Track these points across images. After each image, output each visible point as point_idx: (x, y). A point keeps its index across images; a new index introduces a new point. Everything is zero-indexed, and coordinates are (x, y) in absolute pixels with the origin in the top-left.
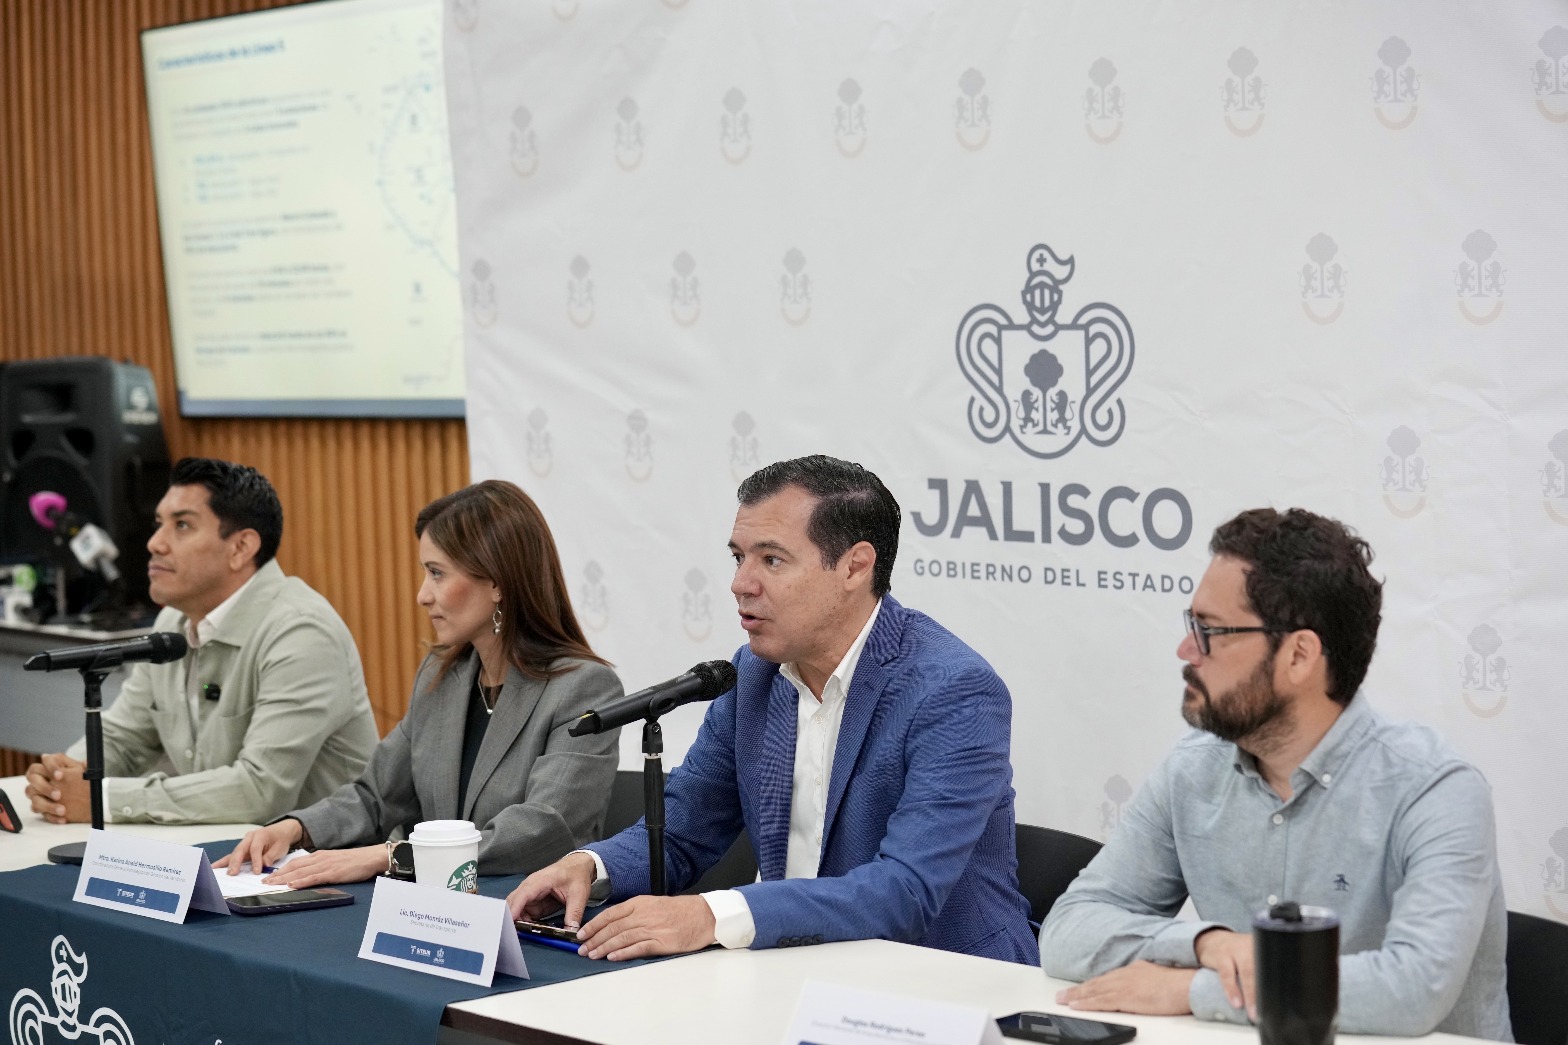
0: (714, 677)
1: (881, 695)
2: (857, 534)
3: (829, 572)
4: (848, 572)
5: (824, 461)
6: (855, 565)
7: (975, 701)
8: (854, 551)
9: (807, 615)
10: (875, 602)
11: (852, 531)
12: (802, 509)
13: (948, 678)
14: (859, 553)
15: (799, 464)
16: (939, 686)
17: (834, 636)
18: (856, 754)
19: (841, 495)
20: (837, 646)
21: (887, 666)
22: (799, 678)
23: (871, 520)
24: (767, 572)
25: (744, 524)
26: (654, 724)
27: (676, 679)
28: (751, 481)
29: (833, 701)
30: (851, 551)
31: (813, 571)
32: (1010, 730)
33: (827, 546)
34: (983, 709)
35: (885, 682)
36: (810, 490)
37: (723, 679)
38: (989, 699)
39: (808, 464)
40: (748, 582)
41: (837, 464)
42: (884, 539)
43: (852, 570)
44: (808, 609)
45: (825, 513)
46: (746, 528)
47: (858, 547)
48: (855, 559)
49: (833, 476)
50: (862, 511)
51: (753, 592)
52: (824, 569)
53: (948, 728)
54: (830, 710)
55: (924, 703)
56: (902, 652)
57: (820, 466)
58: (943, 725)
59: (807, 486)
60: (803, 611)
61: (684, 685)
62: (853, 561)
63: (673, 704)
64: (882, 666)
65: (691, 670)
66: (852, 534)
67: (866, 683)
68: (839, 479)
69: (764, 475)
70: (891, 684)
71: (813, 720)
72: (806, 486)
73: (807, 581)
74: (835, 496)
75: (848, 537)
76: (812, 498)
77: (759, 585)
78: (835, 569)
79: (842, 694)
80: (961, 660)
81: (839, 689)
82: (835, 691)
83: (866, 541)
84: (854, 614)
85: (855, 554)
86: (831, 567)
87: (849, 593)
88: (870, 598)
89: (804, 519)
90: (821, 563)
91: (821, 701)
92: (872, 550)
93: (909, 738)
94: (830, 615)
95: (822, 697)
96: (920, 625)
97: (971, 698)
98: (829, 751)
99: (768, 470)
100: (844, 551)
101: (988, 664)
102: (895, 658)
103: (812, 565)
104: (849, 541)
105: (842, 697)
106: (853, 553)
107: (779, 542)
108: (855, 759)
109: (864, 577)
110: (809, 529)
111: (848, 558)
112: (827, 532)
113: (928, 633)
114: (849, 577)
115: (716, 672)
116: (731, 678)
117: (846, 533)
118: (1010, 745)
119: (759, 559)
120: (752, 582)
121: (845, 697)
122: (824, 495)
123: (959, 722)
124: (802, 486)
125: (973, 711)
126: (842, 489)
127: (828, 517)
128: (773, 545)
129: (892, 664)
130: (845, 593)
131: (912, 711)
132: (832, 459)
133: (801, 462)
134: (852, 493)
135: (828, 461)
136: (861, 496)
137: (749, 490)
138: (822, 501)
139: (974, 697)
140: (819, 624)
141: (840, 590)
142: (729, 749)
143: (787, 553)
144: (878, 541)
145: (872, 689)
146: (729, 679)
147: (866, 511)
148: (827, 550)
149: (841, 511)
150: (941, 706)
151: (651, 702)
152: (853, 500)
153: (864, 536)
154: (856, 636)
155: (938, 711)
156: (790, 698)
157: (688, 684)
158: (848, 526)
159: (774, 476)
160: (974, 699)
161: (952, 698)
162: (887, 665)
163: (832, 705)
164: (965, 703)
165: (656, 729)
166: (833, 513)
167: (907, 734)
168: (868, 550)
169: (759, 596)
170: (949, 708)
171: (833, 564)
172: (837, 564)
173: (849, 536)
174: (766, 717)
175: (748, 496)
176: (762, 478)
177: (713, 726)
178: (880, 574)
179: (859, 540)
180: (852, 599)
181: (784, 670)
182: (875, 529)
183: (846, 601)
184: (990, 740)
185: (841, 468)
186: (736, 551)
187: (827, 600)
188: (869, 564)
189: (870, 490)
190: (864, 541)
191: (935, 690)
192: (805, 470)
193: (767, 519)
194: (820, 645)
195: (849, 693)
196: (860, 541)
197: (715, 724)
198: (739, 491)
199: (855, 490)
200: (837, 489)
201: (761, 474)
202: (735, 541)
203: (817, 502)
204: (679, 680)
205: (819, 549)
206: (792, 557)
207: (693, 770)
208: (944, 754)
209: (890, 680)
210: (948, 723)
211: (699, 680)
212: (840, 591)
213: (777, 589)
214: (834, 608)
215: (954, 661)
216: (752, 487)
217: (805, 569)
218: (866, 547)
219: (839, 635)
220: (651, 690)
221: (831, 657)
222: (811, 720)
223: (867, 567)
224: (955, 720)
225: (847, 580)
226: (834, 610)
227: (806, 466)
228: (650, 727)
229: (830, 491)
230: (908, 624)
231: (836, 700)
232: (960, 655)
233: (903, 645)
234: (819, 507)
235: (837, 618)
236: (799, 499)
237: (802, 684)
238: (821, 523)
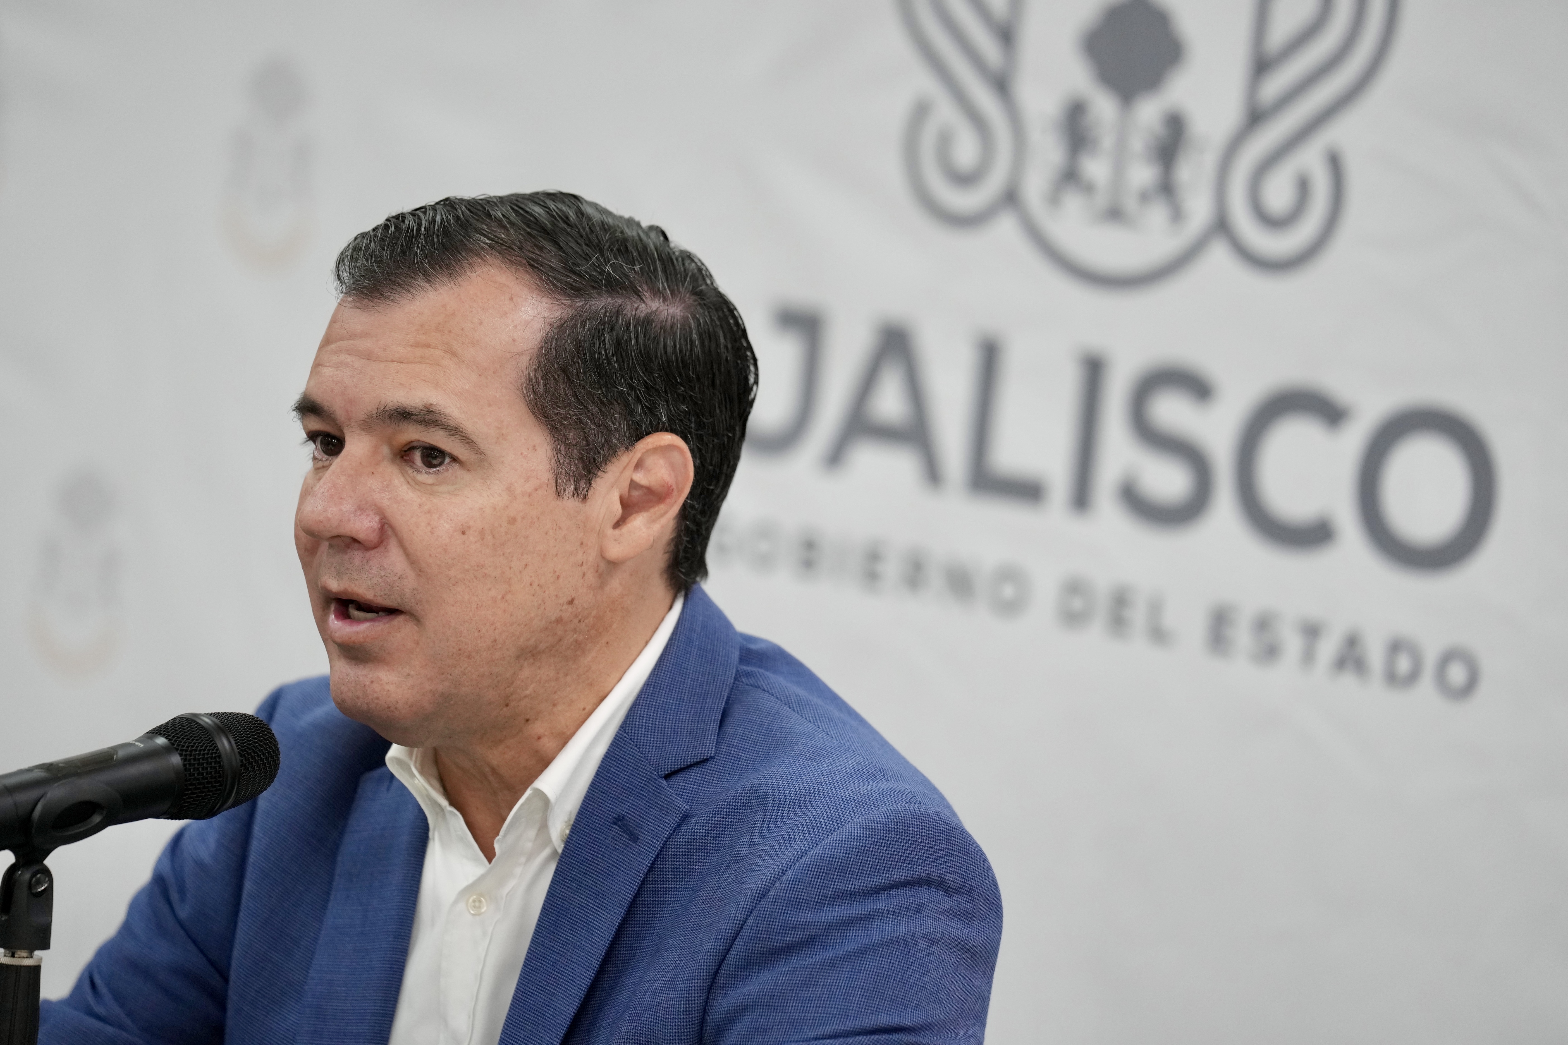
0: (220, 757)
1: (657, 856)
2: (651, 410)
3: (570, 503)
4: (618, 509)
5: (578, 207)
6: (636, 493)
7: (909, 902)
8: (638, 455)
9: (505, 611)
10: (668, 602)
11: (639, 400)
12: (515, 326)
13: (844, 830)
14: (650, 461)
15: (512, 208)
16: (817, 851)
17: (557, 679)
18: (570, 1009)
19: (620, 301)
20: (559, 708)
21: (679, 779)
22: (437, 784)
23: (689, 380)
24: (405, 487)
25: (349, 352)
26: (36, 868)
27: (115, 749)
28: (382, 239)
29: (523, 860)
30: (631, 454)
31: (530, 495)
32: (989, 993)
33: (571, 434)
34: (930, 925)
35: (673, 821)
36: (541, 279)
37: (243, 765)
38: (946, 902)
39: (537, 210)
40: (347, 507)
41: (610, 221)
42: (715, 435)
43: (628, 507)
44: (509, 597)
45: (577, 343)
46: (358, 363)
47: (650, 446)
48: (640, 478)
49: (601, 251)
50: (670, 350)
51: (361, 536)
52: (559, 493)
53: (832, 965)
54: (511, 884)
55: (773, 892)
56: (724, 748)
57: (566, 220)
58: (818, 957)
59: (534, 266)
60: (494, 600)
61: (133, 771)
62: (633, 485)
63: (97, 819)
64: (667, 777)
65: (158, 731)
66: (639, 409)
67: (619, 820)
68: (616, 259)
69: (419, 225)
70: (686, 829)
71: (461, 906)
72: (531, 266)
73: (512, 521)
74: (602, 303)
75: (629, 417)
76: (544, 299)
77: (377, 518)
78: (585, 497)
79: (550, 841)
80: (883, 786)
81: (544, 826)
82: (532, 833)
83: (673, 431)
84: (614, 626)
85: (639, 465)
86: (576, 489)
87: (613, 565)
88: (659, 588)
89: (520, 354)
90: (552, 476)
91: (489, 854)
92: (685, 458)
93: (721, 980)
94: (559, 621)
95: (496, 846)
96: (779, 681)
97: (900, 892)
98: (495, 995)
99: (430, 214)
100: (614, 452)
101: (948, 807)
102: (705, 761)
103: (527, 479)
104: (629, 426)
105: (547, 852)
106: (635, 461)
107: (447, 411)
108: (564, 1022)
109: (657, 527)
110: (531, 383)
111: (621, 473)
112: (576, 396)
113: (799, 706)
114: (618, 524)
115: (225, 744)
116: (264, 764)
117: (627, 404)
118: (983, 1034)
119: (385, 450)
120: (361, 509)
121: (555, 851)
122: (577, 296)
123: (862, 952)
124: (520, 264)
125: (901, 928)
126: (625, 288)
127: (585, 355)
128: (428, 417)
129: (693, 774)
130: (603, 565)
131: (735, 911)
132: (595, 206)
133: (516, 202)
134: (649, 302)
135: (589, 211)
136: (671, 311)
137: (376, 262)
138: (570, 312)
139: (909, 891)
140: (528, 640)
141: (592, 556)
142: (211, 962)
143: (468, 440)
144: (700, 438)
145: (634, 838)
146: (258, 766)
147: (681, 351)
148: (569, 445)
149: (618, 344)
150: (818, 905)
151: (39, 807)
152: (647, 321)
153: (669, 419)
154: (610, 689)
155: (808, 916)
156: (404, 839)
157: (145, 767)
158: (631, 387)
159: (446, 230)
160: (906, 897)
161: (850, 887)
162: (680, 777)
163: (518, 870)
164: (882, 904)
165: (39, 883)
166: (597, 346)
167: (718, 969)
168: (676, 455)
169: (375, 547)
170: (840, 912)
171: (582, 483)
172: (594, 484)
173: (632, 412)
174: (330, 882)
175: (368, 274)
176: (413, 234)
177: (174, 896)
178: (693, 527)
179: (656, 428)
180: (616, 585)
181: (398, 761)
182: (696, 404)
183: (602, 586)
184: (937, 1013)
185: (622, 232)
186: (316, 425)
187: (558, 577)
188: (675, 493)
189: (690, 299)
190: (667, 431)
191: (806, 859)
192: (528, 226)
193: (417, 345)
194: (520, 700)
195: (569, 842)
196: (657, 430)
197: (182, 891)
198: (340, 261)
199: (656, 293)
200: (612, 286)
201: (410, 221)
202: (320, 397)
203: (558, 314)
204: (121, 754)
205: (550, 437)
206: (480, 452)
207: (100, 1010)
208: (811, 1034)
209: (686, 817)
210: (830, 954)
211: (176, 759)
212: (591, 559)
213: (432, 532)
214: (571, 602)
215: (865, 788)
216: (386, 253)
217: (509, 489)
218: (671, 447)
219: (569, 678)
220: (39, 774)
221: (539, 738)
222: (456, 902)
223: (668, 501)
224: (850, 947)
225: (610, 532)
226: (570, 609)
227: (532, 215)
228: (25, 876)
229: (594, 288)
230: (748, 675)
231: (530, 857)
232: (881, 774)
233: (729, 729)
234: (562, 325)
235: (575, 631)
236: (511, 299)
237: (444, 803)
238: (564, 370)
